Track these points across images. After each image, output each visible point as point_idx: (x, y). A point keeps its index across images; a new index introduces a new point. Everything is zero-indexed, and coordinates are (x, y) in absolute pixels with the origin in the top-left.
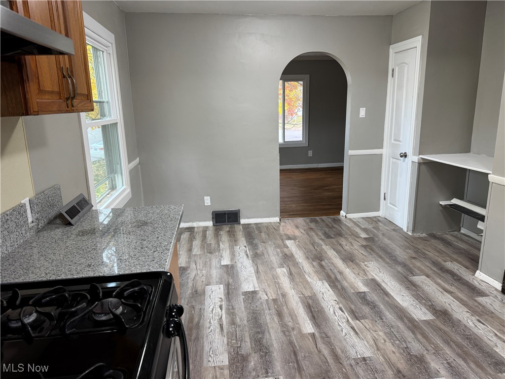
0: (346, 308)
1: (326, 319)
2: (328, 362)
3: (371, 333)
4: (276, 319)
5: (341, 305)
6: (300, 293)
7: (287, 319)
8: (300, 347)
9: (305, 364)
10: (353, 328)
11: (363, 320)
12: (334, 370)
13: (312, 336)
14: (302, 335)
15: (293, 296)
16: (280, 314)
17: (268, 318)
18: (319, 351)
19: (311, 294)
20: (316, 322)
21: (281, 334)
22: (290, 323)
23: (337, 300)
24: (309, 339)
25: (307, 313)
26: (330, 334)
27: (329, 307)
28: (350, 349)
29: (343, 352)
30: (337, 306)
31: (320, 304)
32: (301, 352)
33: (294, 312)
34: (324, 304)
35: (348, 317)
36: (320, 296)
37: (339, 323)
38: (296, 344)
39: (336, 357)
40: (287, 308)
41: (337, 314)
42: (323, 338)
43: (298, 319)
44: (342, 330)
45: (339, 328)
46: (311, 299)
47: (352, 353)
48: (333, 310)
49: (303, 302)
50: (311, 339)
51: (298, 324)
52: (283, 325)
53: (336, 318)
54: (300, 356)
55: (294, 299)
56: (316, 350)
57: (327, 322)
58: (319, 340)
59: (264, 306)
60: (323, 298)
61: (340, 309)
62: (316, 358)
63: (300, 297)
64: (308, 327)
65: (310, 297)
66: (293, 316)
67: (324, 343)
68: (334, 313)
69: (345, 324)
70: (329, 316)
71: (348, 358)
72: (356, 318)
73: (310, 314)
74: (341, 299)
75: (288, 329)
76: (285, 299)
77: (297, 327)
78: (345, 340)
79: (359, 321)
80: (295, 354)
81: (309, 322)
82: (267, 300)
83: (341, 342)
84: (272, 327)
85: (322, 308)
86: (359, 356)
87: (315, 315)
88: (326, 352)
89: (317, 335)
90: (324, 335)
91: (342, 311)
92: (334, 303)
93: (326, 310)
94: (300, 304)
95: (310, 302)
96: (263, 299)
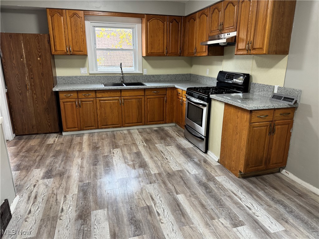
0: (155, 216)
1: (170, 205)
2: (169, 181)
3: (142, 197)
4: (204, 203)
5: (158, 218)
6: (194, 229)
7: (196, 203)
8: (183, 186)
9: (179, 179)
10: (153, 199)
11: (145, 206)
12: (166, 178)
13: (178, 193)
14: (183, 192)
15: (199, 225)
16: (203, 206)
17: (209, 202)
18: (173, 185)
19: (183, 228)
20: (177, 202)
21: (196, 192)
22: (193, 200)
23: (161, 223)
24: (179, 191)
25: (184, 209)
26: (167, 195)
27: (167, 216)
28: (157, 187)
29: (161, 186)
30: (161, 217)
31: (175, 217)
32: (182, 184)
33: (193, 209)
34: (172, 218)
35: (154, 208)
36: (176, 227)
37: (161, 203)
38: (186, 188)
39: (164, 183)
40: (199, 212)
41: (162, 210)
42: (171, 192)
43: (189, 204)
44: (160, 197)
45: (161, 199)
46: (183, 223)
47: (156, 185)
48: (165, 213)
49: (189, 218)
50: (178, 191)
51: (188, 200)
52: (197, 198)
53: (163, 206)
54: (182, 183)
55: (197, 221)
56: (174, 185)
57: (169, 203)
58: (173, 190)
59: (218, 212)
60: (173, 225)
61: (159, 214)
62: (174, 182)
63: (193, 224)
64: (181, 198)
65: (184, 225)
66: (193, 205)
67: (171, 189)
68: (164, 211)
69: (157, 202)
70: (167, 207)
71: (158, 183)
72: (149, 207)
73: (181, 208)
74: (157, 225)
75: (194, 196)
76: (205, 220)
77: (188, 197)
78: (159, 192)
79: (147, 205)
80: (185, 183)
81: (181, 202)
82: (219, 218)
83: (162, 191)
84: (203, 196)
85: (173, 214)
86: (153, 184)
87: (177, 207)
88: (170, 185)
89: (175, 194)
90: (171, 194)
91: (158, 212)
92: (164, 220)
93: (170, 213)
94: (191, 216)
95: (183, 220)
96: (223, 219)
